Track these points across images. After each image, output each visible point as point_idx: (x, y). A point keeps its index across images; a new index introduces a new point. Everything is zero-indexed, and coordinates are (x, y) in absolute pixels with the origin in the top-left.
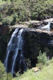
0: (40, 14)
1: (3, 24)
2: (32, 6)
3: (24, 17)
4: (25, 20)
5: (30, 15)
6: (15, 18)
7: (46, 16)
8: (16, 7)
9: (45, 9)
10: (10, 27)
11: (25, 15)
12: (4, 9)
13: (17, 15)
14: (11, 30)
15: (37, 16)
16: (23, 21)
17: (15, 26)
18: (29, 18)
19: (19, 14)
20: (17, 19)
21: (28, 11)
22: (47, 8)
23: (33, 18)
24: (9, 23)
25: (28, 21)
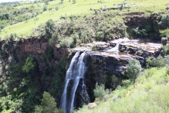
0: (106, 34)
1: (61, 47)
2: (96, 24)
3: (87, 38)
4: (88, 41)
5: (94, 35)
6: (75, 39)
7: (114, 36)
8: (77, 26)
9: (112, 27)
10: (69, 51)
11: (88, 35)
12: (62, 29)
13: (78, 36)
14: (70, 54)
15: (102, 36)
16: (85, 43)
17: (76, 49)
18: (93, 39)
19: (80, 35)
20: (78, 40)
21: (92, 30)
22: (115, 26)
23: (98, 39)
24: (69, 46)
25: (92, 42)
